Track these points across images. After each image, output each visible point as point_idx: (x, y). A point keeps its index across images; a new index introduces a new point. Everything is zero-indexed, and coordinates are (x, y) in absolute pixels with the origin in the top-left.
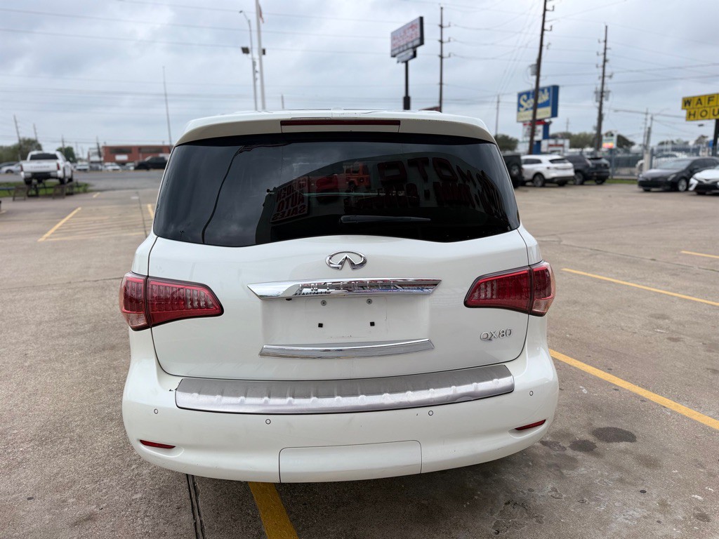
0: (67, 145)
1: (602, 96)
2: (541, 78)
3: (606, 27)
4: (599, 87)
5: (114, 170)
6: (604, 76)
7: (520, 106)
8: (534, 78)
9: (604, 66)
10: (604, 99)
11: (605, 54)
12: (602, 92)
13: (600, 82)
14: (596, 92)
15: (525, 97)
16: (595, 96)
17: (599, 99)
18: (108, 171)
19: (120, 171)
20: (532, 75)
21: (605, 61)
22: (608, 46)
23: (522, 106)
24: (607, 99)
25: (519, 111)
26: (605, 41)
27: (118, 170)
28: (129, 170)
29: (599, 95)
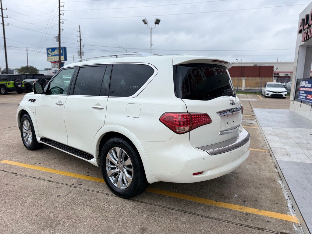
1: (81, 54)
2: (61, 43)
3: (80, 26)
4: (79, 50)
6: (81, 46)
7: (48, 54)
8: (58, 42)
9: (80, 42)
10: (82, 55)
11: (80, 37)
12: (81, 52)
13: (80, 48)
14: (78, 52)
15: (51, 50)
16: (78, 53)
17: (80, 55)
20: (57, 41)
21: (81, 40)
22: (81, 34)
23: (50, 54)
24: (83, 56)
25: (48, 56)
26: (80, 32)
29: (80, 53)
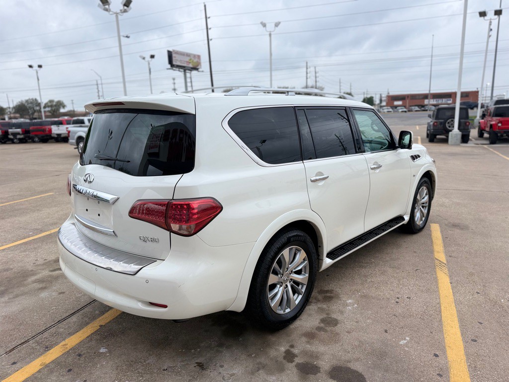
0: (369, 96)
5: (388, 111)
18: (384, 112)
19: (392, 112)
27: (390, 111)
28: (398, 112)
